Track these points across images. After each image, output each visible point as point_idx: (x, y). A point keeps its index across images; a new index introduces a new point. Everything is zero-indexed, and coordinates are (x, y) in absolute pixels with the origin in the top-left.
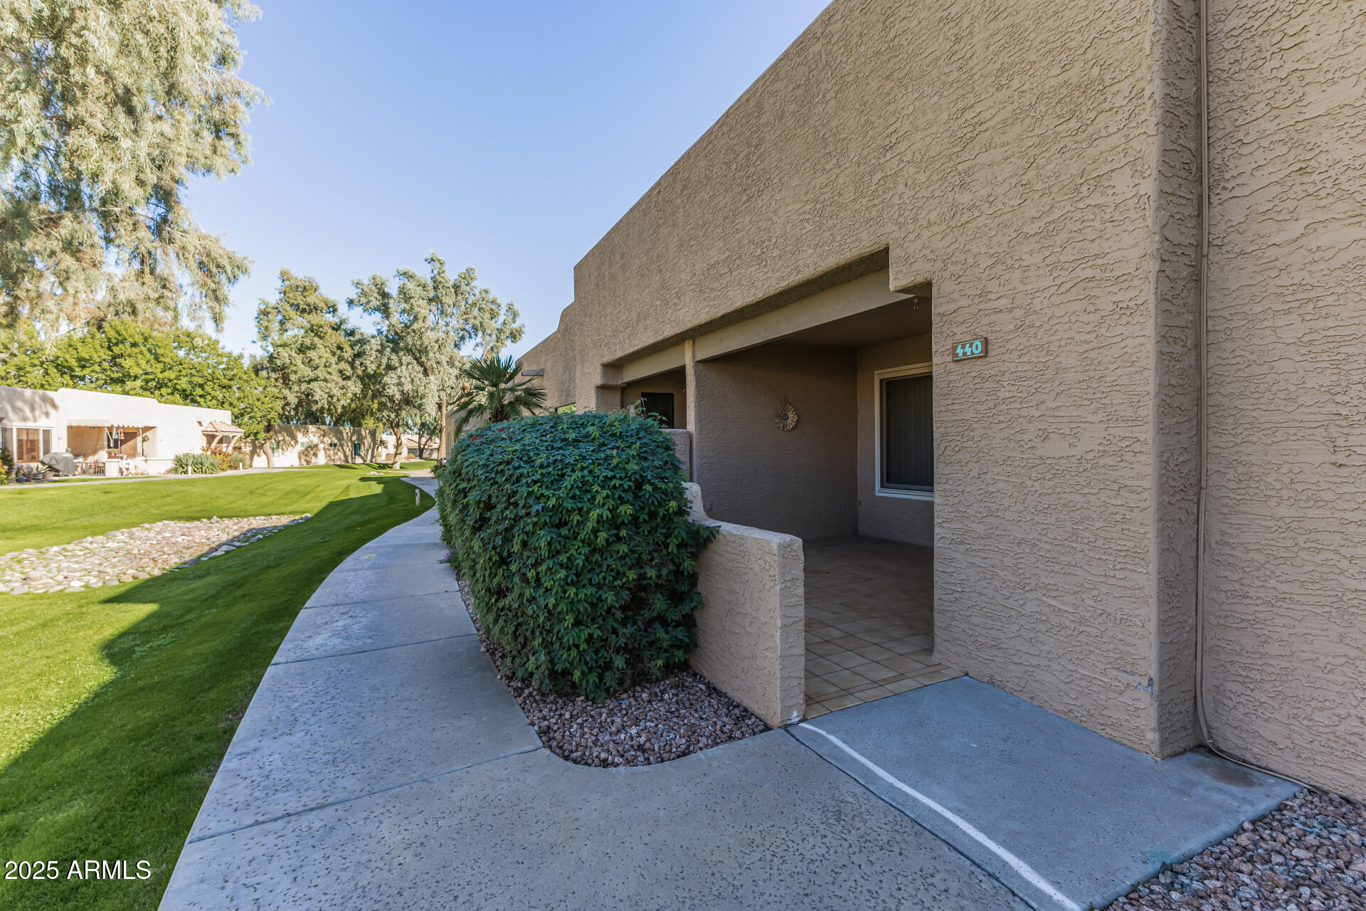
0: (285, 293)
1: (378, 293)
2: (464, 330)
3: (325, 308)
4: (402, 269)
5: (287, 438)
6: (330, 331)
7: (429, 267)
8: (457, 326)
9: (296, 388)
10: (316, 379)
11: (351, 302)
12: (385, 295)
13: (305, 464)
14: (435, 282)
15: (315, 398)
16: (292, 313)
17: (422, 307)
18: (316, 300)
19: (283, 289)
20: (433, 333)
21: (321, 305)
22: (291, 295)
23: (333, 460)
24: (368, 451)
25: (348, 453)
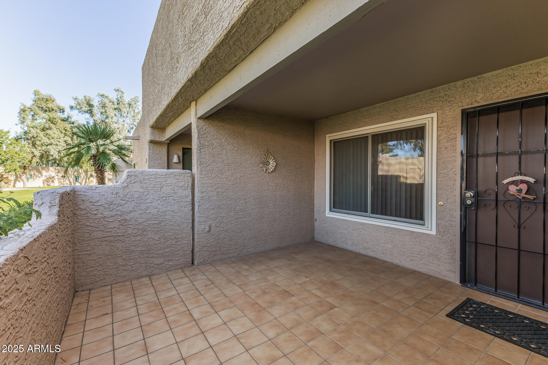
0: (35, 101)
1: (87, 104)
2: (133, 124)
3: (58, 110)
4: (101, 93)
5: (36, 173)
6: (59, 121)
7: (116, 93)
8: (129, 122)
9: (40, 148)
10: (51, 144)
11: (72, 108)
12: (91, 106)
13: (46, 186)
14: (118, 101)
15: (51, 153)
16: (39, 112)
17: (111, 113)
18: (53, 106)
19: (35, 99)
20: (116, 125)
21: (55, 108)
22: (39, 102)
23: (63, 184)
24: (83, 180)
25: (72, 180)
